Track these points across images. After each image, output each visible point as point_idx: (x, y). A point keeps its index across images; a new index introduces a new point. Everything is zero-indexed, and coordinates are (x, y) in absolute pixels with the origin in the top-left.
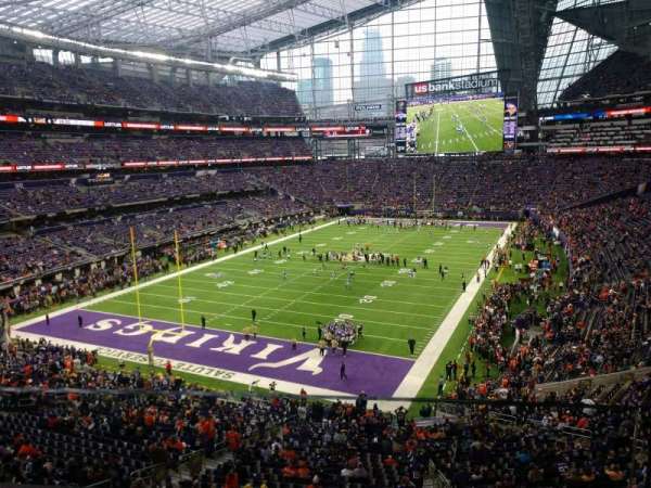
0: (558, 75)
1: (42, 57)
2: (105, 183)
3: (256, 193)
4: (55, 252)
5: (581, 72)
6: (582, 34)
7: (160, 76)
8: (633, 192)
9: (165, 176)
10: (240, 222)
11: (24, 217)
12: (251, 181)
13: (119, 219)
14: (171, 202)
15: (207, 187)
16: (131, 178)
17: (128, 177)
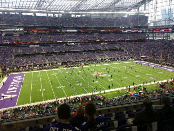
2: (73, 45)
3: (116, 50)
10: (99, 58)
11: (44, 52)
14: (84, 51)
16: (80, 44)
17: (79, 44)
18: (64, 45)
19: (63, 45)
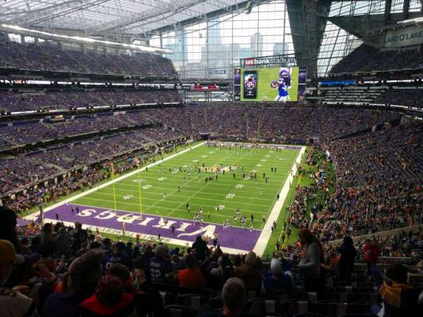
0: (329, 56)
1: (14, 39)
2: (61, 121)
3: (151, 126)
4: (41, 168)
5: (342, 55)
6: (343, 32)
7: (87, 49)
8: (369, 130)
9: (95, 115)
10: (144, 145)
11: (18, 146)
12: (147, 118)
13: (72, 144)
14: (101, 133)
15: (122, 122)
16: (75, 117)
17: (73, 117)
18: (41, 120)
19: (39, 121)
